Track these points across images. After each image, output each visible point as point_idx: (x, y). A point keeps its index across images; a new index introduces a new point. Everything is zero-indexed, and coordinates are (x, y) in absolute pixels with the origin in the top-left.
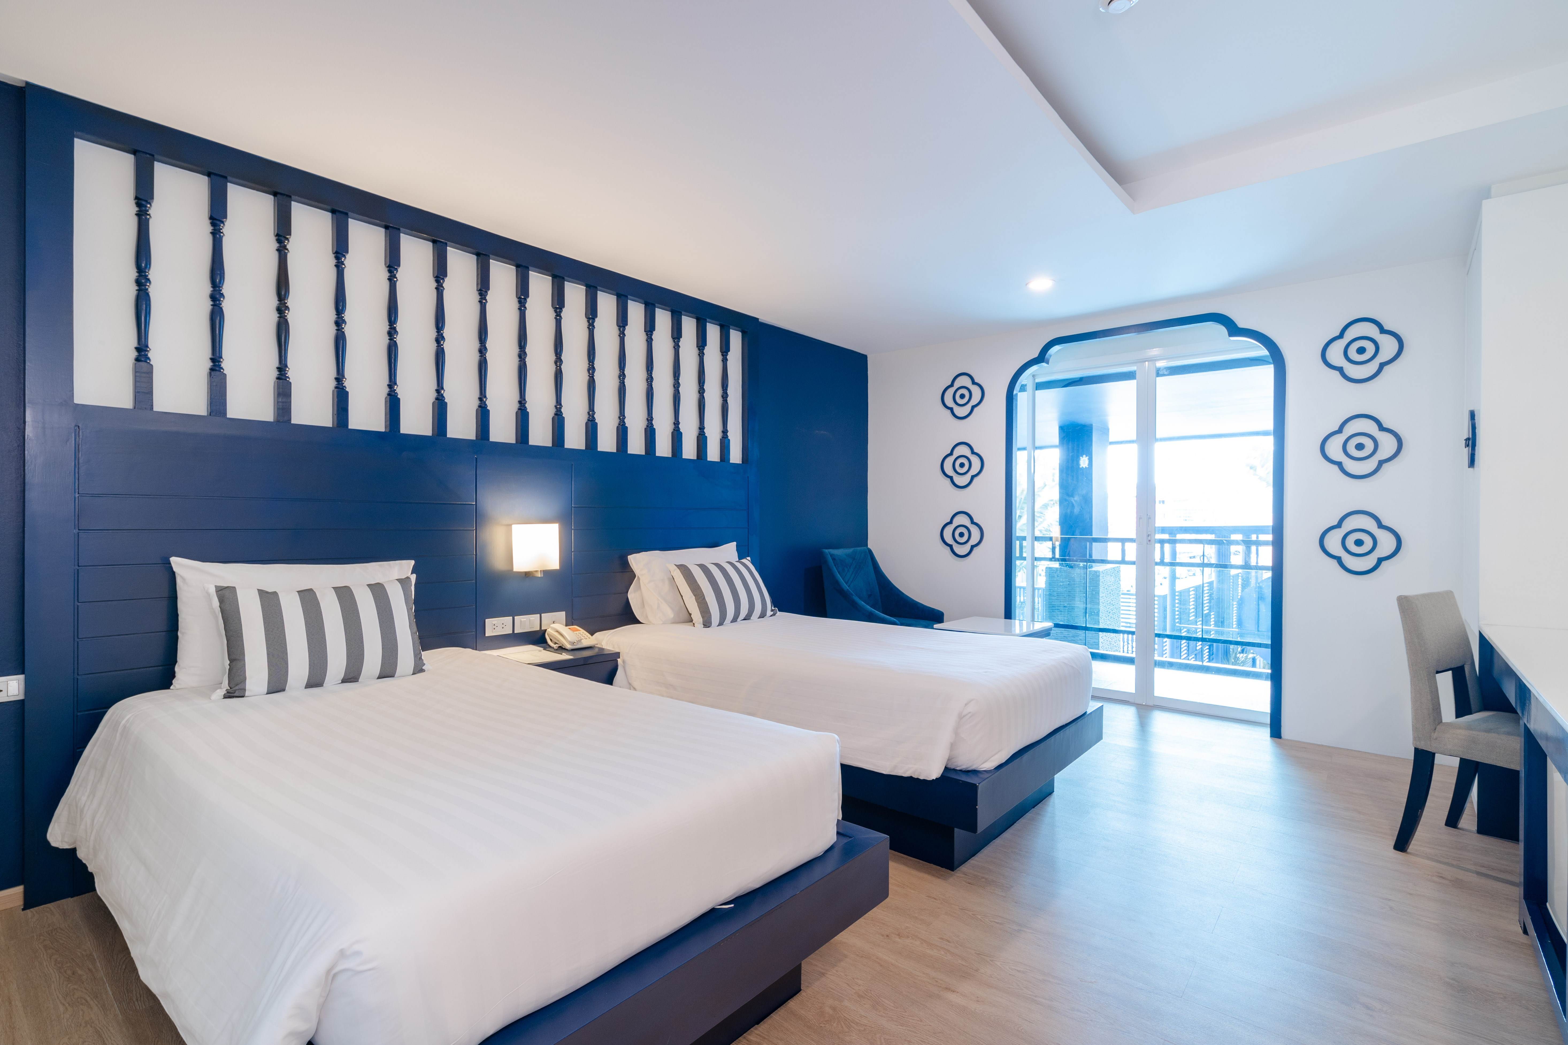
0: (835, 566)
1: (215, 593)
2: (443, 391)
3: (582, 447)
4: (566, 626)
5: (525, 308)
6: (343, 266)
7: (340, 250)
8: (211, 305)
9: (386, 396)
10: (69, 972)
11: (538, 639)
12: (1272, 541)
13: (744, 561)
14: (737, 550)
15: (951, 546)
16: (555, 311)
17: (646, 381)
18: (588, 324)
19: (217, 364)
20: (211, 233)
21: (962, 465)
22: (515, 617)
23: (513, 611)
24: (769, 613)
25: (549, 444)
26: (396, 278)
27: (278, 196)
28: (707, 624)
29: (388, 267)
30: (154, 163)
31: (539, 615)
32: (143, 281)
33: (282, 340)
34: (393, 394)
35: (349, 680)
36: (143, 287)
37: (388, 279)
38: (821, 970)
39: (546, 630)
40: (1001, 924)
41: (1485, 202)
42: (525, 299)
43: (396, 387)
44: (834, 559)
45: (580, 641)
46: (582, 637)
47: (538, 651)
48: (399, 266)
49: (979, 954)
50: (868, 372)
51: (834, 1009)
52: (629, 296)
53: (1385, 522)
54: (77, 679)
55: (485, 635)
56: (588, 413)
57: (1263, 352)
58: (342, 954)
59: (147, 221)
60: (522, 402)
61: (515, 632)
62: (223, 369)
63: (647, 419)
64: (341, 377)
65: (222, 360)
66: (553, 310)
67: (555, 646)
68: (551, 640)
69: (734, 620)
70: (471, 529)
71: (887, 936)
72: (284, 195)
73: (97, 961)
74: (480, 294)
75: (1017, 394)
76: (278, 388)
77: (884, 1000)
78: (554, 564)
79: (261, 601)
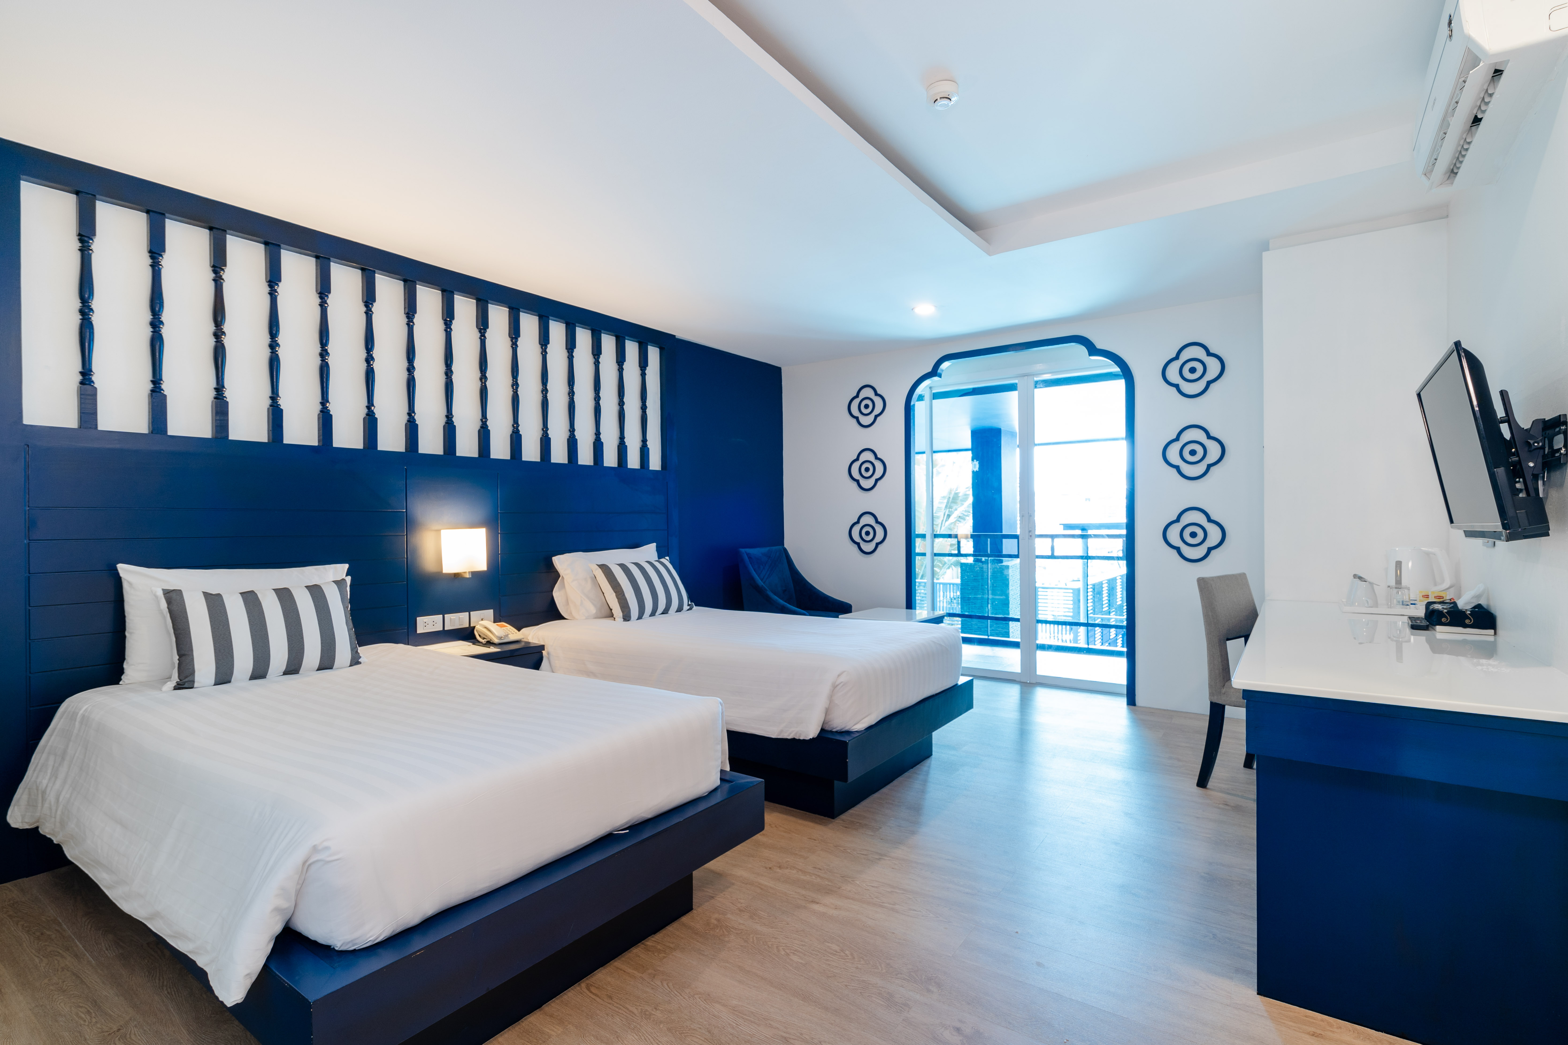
0: (751, 564)
1: (163, 596)
2: (373, 408)
3: (507, 456)
4: (494, 622)
5: (451, 329)
6: (277, 294)
7: (274, 278)
8: (152, 332)
9: (319, 412)
10: (38, 934)
11: (467, 635)
12: (1126, 535)
13: (663, 560)
14: (657, 550)
15: (858, 544)
16: (479, 331)
17: (568, 395)
18: (511, 343)
19: (157, 385)
20: (151, 265)
21: (867, 470)
22: (445, 615)
23: (443, 609)
24: (686, 607)
25: (475, 454)
26: (327, 304)
27: (214, 230)
28: (627, 617)
29: (319, 294)
30: (95, 202)
31: (468, 613)
32: (86, 311)
33: (219, 362)
34: (326, 411)
35: (290, 672)
36: (87, 317)
37: (320, 305)
38: (710, 894)
39: (474, 627)
40: (866, 855)
41: (1265, 254)
42: (451, 321)
43: (328, 404)
44: (750, 558)
45: (507, 636)
46: (509, 633)
47: (467, 646)
48: (330, 292)
49: (843, 877)
50: (783, 383)
51: (718, 920)
52: (550, 317)
53: (1213, 517)
54: (30, 677)
55: (416, 631)
56: (513, 425)
57: (1116, 369)
58: (315, 849)
59: (90, 256)
60: (449, 416)
61: (445, 629)
62: (163, 391)
63: (570, 430)
64: (275, 396)
65: (162, 382)
66: (478, 330)
67: (483, 641)
68: (480, 636)
69: (653, 614)
70: (402, 534)
71: (770, 868)
72: (219, 229)
73: (63, 924)
74: (408, 317)
75: (914, 405)
76: (216, 407)
77: (760, 912)
78: (482, 565)
79: (206, 602)
